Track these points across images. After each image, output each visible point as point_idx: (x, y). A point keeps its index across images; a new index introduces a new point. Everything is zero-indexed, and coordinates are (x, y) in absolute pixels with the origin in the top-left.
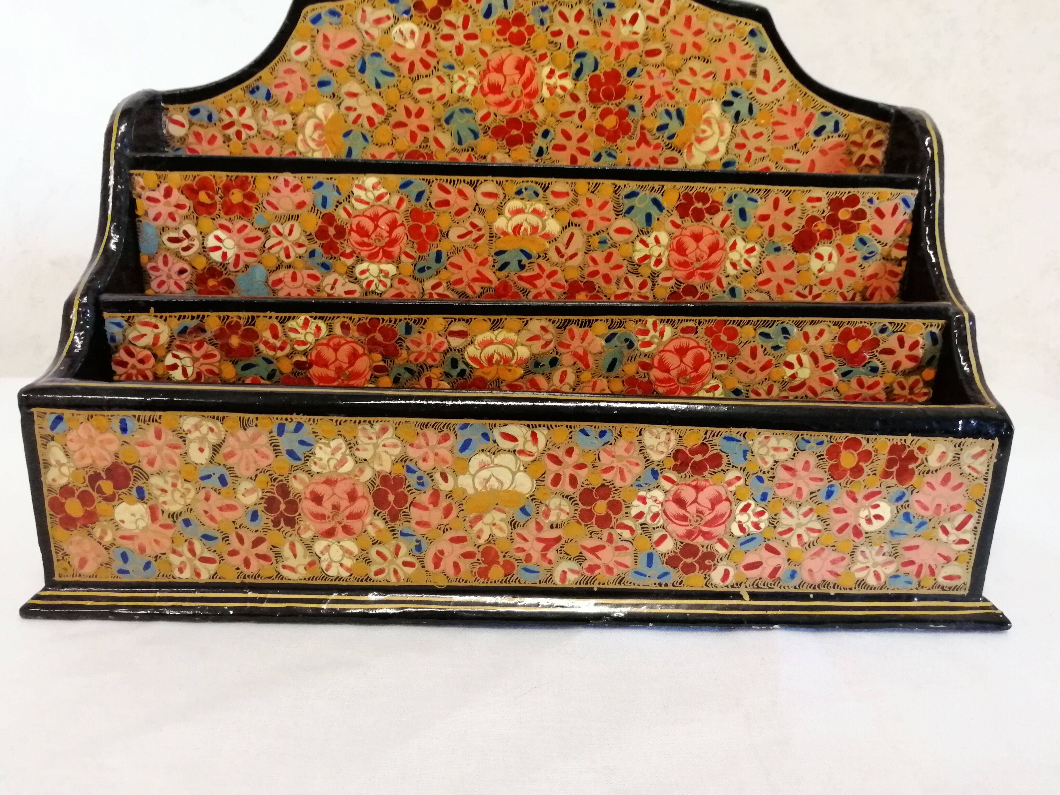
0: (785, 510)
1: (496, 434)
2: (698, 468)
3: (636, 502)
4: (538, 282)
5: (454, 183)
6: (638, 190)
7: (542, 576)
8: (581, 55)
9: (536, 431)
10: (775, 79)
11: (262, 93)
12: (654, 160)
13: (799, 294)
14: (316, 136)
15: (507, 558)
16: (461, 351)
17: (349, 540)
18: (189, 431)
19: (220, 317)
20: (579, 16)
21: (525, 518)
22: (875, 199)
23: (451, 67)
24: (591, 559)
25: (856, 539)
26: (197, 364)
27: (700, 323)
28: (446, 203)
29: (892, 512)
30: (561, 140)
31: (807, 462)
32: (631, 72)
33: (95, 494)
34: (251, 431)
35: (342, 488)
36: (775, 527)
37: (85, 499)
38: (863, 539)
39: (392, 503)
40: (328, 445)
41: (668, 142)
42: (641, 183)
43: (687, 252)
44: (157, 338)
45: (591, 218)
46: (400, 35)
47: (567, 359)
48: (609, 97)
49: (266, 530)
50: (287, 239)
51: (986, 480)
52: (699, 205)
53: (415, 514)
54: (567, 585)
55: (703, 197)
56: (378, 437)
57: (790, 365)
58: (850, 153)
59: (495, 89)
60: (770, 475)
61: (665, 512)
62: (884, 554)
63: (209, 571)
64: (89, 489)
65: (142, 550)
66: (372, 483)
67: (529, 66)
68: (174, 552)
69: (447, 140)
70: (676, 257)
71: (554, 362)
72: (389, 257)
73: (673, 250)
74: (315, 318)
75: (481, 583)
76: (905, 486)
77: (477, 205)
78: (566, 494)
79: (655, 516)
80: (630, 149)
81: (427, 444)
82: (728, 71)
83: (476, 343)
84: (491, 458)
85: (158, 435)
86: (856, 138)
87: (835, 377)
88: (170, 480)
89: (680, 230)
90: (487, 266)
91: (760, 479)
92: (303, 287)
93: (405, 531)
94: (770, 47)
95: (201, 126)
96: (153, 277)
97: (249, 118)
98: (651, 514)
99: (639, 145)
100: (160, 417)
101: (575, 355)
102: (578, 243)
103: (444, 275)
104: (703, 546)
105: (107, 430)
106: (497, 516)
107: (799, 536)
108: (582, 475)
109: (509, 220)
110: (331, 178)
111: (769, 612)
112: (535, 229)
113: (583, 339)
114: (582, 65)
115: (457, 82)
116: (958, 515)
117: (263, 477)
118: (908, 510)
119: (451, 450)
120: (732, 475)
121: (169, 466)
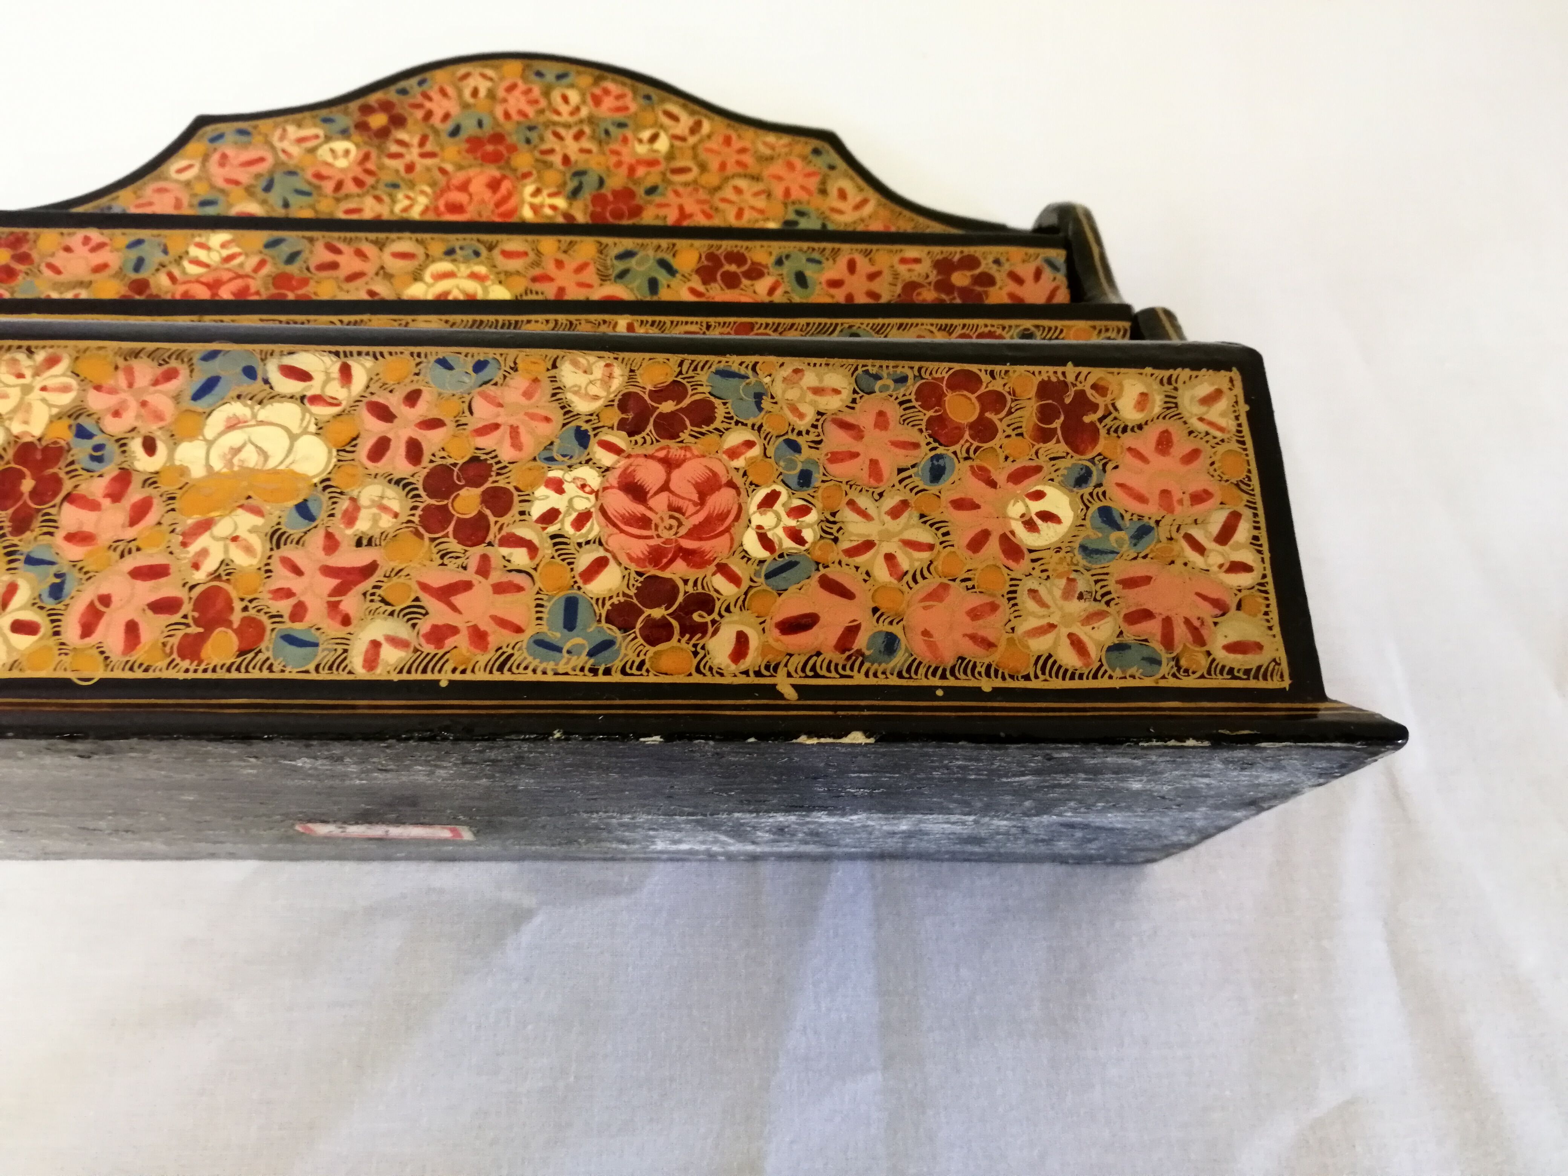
0: (851, 503)
1: (272, 368)
2: (669, 429)
3: (542, 491)
5: (349, 241)
6: (636, 250)
7: (324, 655)
8: (580, 174)
9: (350, 362)
10: (853, 199)
15: (252, 612)
20: (578, 136)
21: (304, 525)
22: (1003, 260)
23: (395, 186)
24: (439, 614)
25: (1011, 564)
28: (334, 266)
29: (1073, 505)
31: (881, 414)
32: (651, 191)
36: (836, 540)
38: (1025, 564)
39: (26, 496)
42: (639, 241)
45: (562, 285)
46: (329, 154)
48: (618, 217)
51: (1243, 443)
52: (733, 268)
53: (70, 517)
54: (380, 674)
55: (738, 258)
59: (456, 208)
60: (812, 437)
61: (603, 511)
62: (1081, 597)
67: (506, 186)
76: (1088, 456)
77: (382, 268)
78: (396, 476)
79: (582, 519)
81: (131, 385)
82: (787, 189)
84: (252, 408)
91: (793, 446)
93: (37, 555)
94: (841, 166)
98: (574, 515)
104: (686, 582)
106: (245, 522)
107: (890, 558)
108: (432, 440)
109: (432, 284)
110: (159, 236)
112: (471, 299)
114: (580, 182)
115: (400, 201)
116: (1209, 511)
118: (1105, 503)
119: (177, 398)
120: (735, 437)
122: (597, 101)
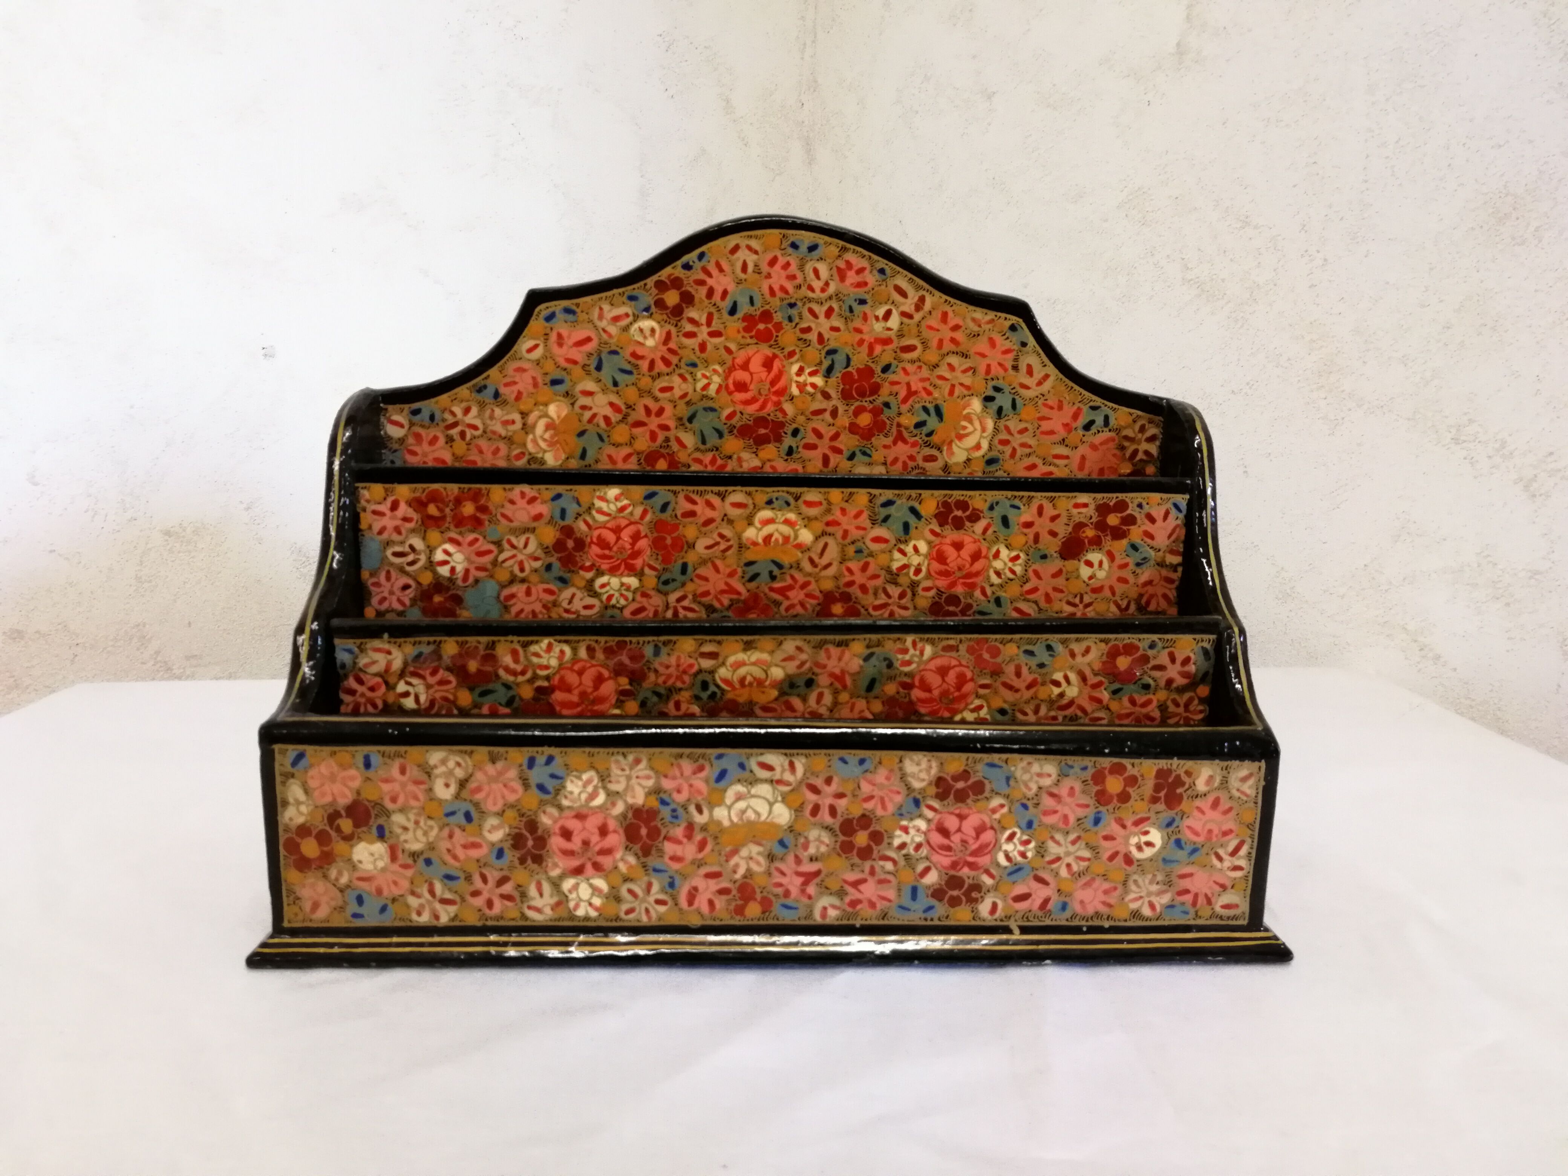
0: (1052, 838)
1: (753, 764)
2: (961, 797)
3: (898, 832)
4: (790, 594)
5: (701, 494)
6: (895, 499)
7: (802, 912)
8: (832, 352)
9: (794, 759)
10: (1038, 374)
11: (490, 391)
12: (912, 458)
13: (1069, 603)
14: (547, 436)
15: (765, 894)
16: (712, 672)
17: (600, 877)
18: (436, 767)
19: (457, 642)
20: (829, 313)
21: (783, 850)
22: (1144, 503)
23: (694, 365)
24: (853, 894)
25: (1127, 868)
26: (431, 691)
27: (961, 641)
28: (692, 514)
29: (1162, 838)
30: (812, 439)
31: (1072, 788)
32: (886, 369)
33: (333, 834)
34: (500, 765)
35: (593, 823)
36: (1043, 856)
37: (322, 838)
38: (1134, 867)
39: (645, 837)
40: (579, 778)
41: (926, 439)
42: (897, 492)
43: (948, 561)
44: (389, 665)
45: (845, 527)
46: (639, 333)
47: (823, 680)
48: (862, 394)
49: (511, 868)
50: (521, 551)
51: (1256, 803)
52: (959, 513)
53: (669, 848)
54: (828, 921)
55: (963, 505)
56: (631, 769)
57: (1057, 684)
58: (1122, 448)
59: (741, 387)
60: (1035, 801)
61: (928, 843)
62: (1158, 883)
63: (448, 913)
64: (328, 828)
65: (379, 892)
66: (624, 816)
67: (777, 364)
68: (413, 893)
69: (689, 440)
70: (936, 566)
71: (810, 683)
72: (632, 570)
73: (933, 559)
74: (560, 642)
75: (737, 921)
76: (1175, 811)
77: (725, 515)
78: (825, 825)
79: (918, 847)
80: (885, 447)
81: (682, 775)
82: (989, 366)
83: (728, 664)
84: (747, 787)
85: (403, 771)
86: (1129, 433)
87: (1105, 696)
88: (412, 817)
89: (940, 538)
90: (737, 577)
91: (1025, 806)
92: (538, 602)
93: (657, 867)
94: (1032, 341)
95: (423, 426)
96: (373, 594)
97: (475, 417)
98: (914, 845)
99: (895, 443)
100: (406, 752)
101: (832, 675)
102: (832, 552)
103: (690, 587)
104: (969, 878)
105: (350, 767)
106: (755, 849)
107: (1069, 866)
108: (842, 804)
109: (760, 529)
110: (571, 490)
111: (1041, 947)
112: (786, 539)
113: (840, 659)
114: (833, 361)
115: (700, 380)
116: (1231, 840)
117: (511, 814)
118: (1179, 836)
119: (707, 781)
120: (996, 802)
121: (413, 803)
122: (842, 276)
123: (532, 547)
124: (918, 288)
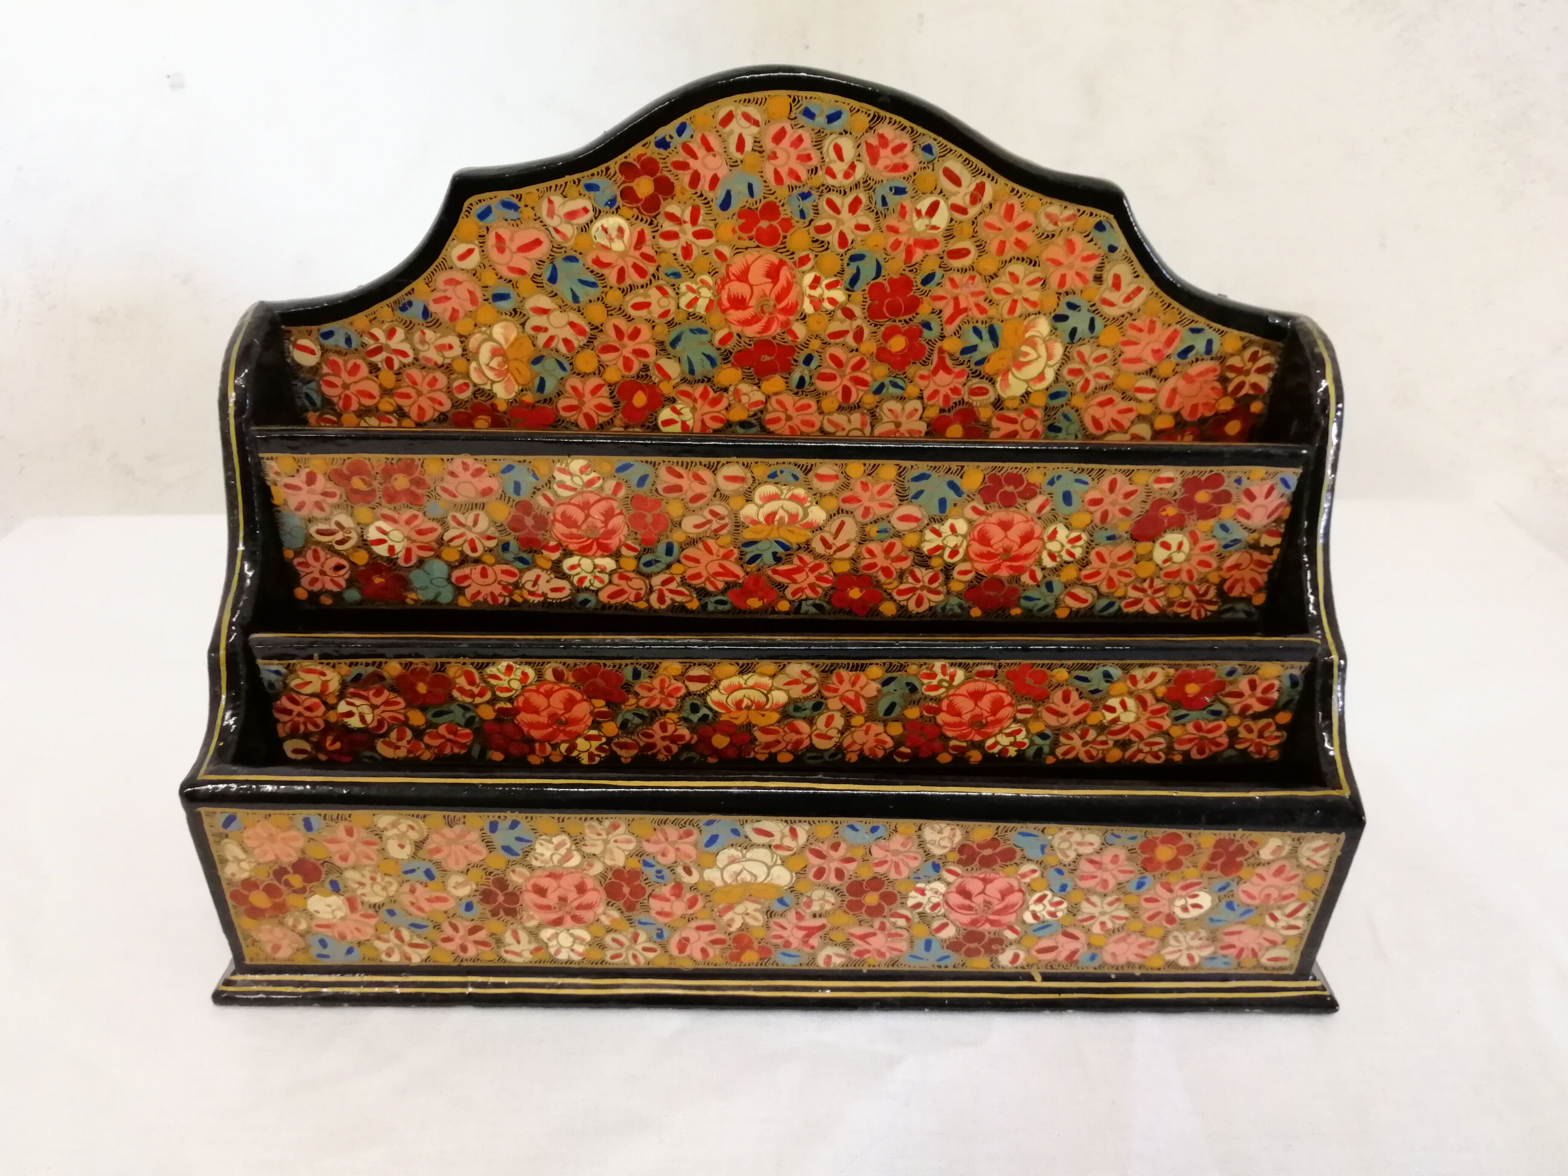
0: (1087, 900)
1: (748, 830)
2: (987, 862)
3: (913, 894)
4: (799, 577)
5: (687, 466)
6: (930, 472)
7: (804, 959)
8: (857, 258)
9: (795, 826)
10: (1127, 288)
11: (415, 312)
12: (955, 391)
13: (1135, 588)
14: (494, 363)
15: (763, 944)
16: (703, 695)
17: (580, 928)
18: (385, 829)
19: (401, 664)
20: (854, 206)
21: (783, 908)
22: (1244, 479)
23: (677, 275)
24: (860, 945)
25: (1169, 925)
26: (377, 711)
27: (1000, 666)
28: (678, 489)
29: (1213, 901)
30: (829, 368)
31: (1116, 856)
32: (928, 279)
33: (282, 887)
34: (458, 829)
35: (568, 883)
36: (1074, 915)
37: (271, 891)
38: (1176, 925)
39: (628, 895)
40: (550, 842)
41: (974, 368)
42: (933, 464)
43: (992, 542)
44: (325, 684)
45: (867, 504)
46: (603, 233)
47: (834, 704)
48: (895, 311)
49: (483, 918)
50: (470, 529)
51: (1326, 871)
52: (1010, 489)
53: (655, 905)
54: (832, 968)
55: (1016, 479)
56: (608, 834)
57: (1112, 710)
58: (1225, 381)
59: (739, 303)
60: (1072, 867)
62: (1200, 939)
63: (420, 955)
64: (275, 882)
65: (343, 937)
66: (603, 875)
67: (784, 273)
68: (379, 939)
69: (673, 368)
70: (977, 547)
71: (817, 707)
72: (606, 550)
73: (974, 539)
74: (521, 664)
75: (734, 966)
76: (1232, 877)
77: (718, 490)
78: (831, 886)
79: (935, 906)
80: (922, 377)
81: (667, 839)
82: (1063, 276)
83: (721, 687)
84: (741, 851)
85: (350, 832)
86: (1236, 361)
87: (1166, 723)
88: (368, 874)
89: (982, 518)
90: (733, 559)
91: (1060, 872)
92: (496, 584)
93: (644, 920)
94: (1122, 243)
95: (339, 353)
96: (302, 574)
97: (402, 341)
98: (931, 905)
99: (935, 372)
100: (350, 816)
101: (843, 698)
102: (850, 531)
103: (677, 569)
104: (990, 933)
105: (290, 828)
106: (751, 907)
107: (1103, 924)
108: (850, 867)
109: (761, 507)
110: (524, 461)
111: (1063, 996)
112: (793, 517)
113: (854, 684)
114: (858, 270)
115: (684, 294)
116: (1290, 903)
117: (477, 873)
118: (1231, 899)
119: (695, 845)
120: (1026, 868)
121: (365, 862)
122: (874, 158)
123: (483, 524)
124: (976, 172)
